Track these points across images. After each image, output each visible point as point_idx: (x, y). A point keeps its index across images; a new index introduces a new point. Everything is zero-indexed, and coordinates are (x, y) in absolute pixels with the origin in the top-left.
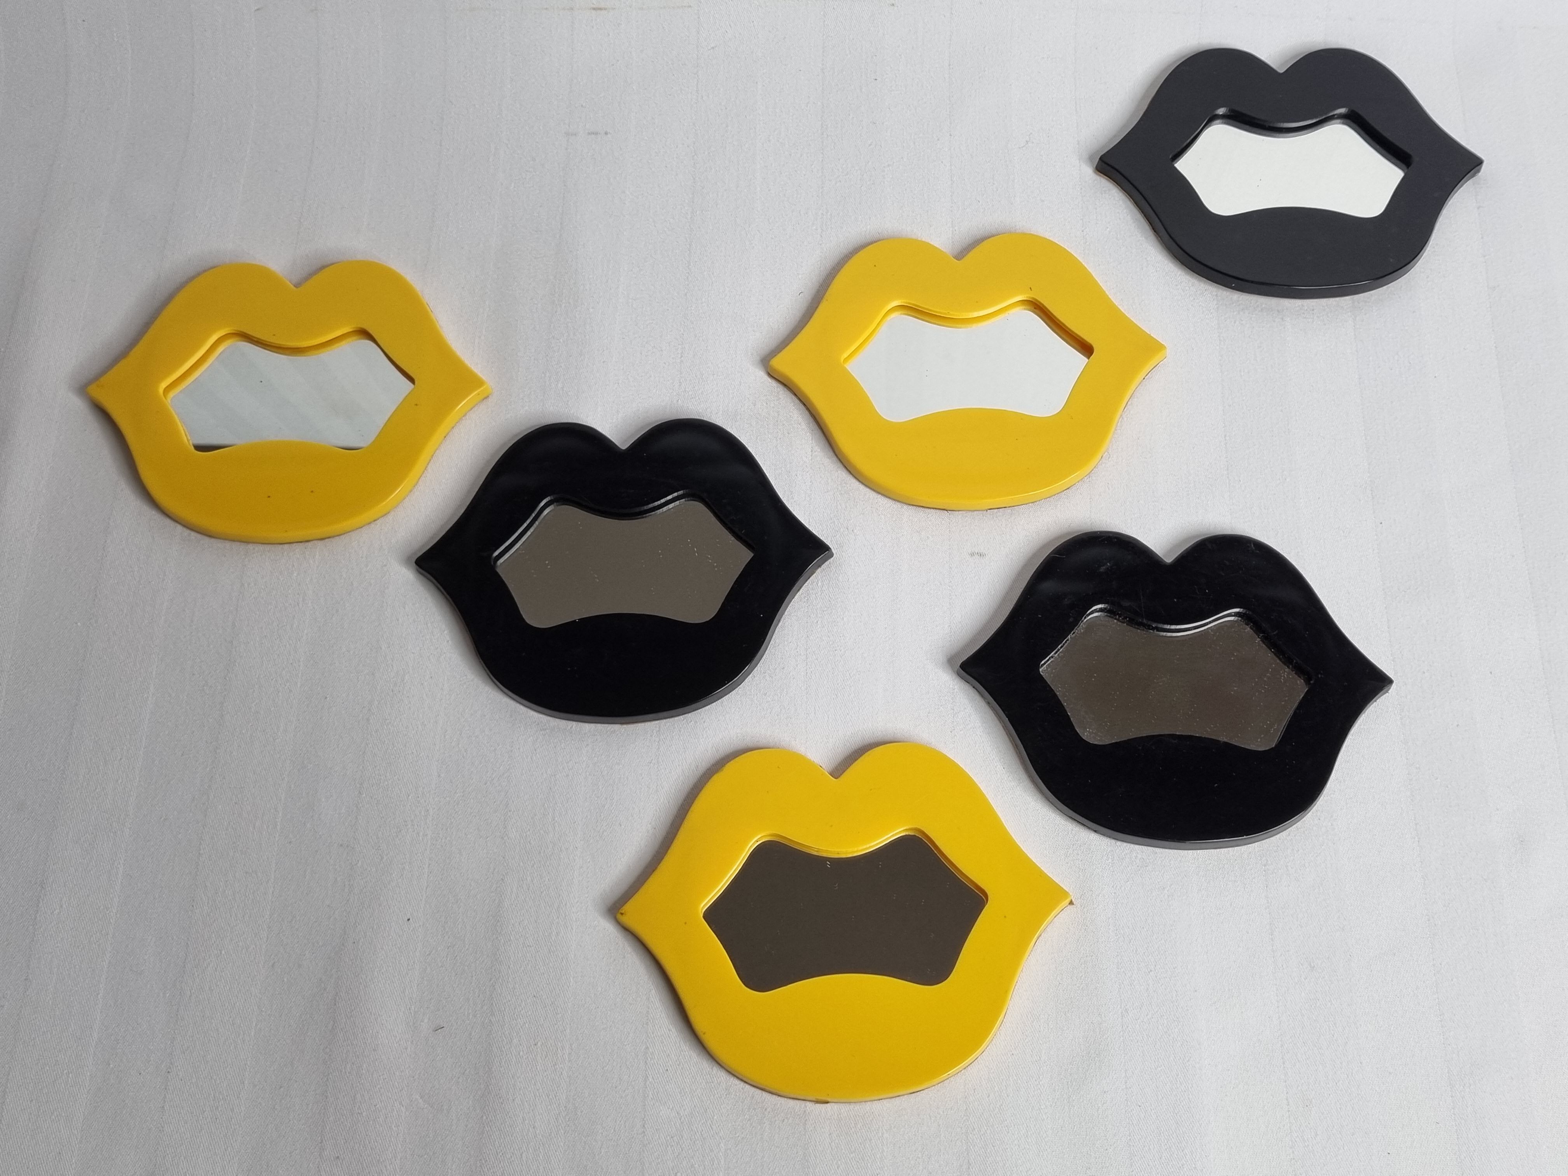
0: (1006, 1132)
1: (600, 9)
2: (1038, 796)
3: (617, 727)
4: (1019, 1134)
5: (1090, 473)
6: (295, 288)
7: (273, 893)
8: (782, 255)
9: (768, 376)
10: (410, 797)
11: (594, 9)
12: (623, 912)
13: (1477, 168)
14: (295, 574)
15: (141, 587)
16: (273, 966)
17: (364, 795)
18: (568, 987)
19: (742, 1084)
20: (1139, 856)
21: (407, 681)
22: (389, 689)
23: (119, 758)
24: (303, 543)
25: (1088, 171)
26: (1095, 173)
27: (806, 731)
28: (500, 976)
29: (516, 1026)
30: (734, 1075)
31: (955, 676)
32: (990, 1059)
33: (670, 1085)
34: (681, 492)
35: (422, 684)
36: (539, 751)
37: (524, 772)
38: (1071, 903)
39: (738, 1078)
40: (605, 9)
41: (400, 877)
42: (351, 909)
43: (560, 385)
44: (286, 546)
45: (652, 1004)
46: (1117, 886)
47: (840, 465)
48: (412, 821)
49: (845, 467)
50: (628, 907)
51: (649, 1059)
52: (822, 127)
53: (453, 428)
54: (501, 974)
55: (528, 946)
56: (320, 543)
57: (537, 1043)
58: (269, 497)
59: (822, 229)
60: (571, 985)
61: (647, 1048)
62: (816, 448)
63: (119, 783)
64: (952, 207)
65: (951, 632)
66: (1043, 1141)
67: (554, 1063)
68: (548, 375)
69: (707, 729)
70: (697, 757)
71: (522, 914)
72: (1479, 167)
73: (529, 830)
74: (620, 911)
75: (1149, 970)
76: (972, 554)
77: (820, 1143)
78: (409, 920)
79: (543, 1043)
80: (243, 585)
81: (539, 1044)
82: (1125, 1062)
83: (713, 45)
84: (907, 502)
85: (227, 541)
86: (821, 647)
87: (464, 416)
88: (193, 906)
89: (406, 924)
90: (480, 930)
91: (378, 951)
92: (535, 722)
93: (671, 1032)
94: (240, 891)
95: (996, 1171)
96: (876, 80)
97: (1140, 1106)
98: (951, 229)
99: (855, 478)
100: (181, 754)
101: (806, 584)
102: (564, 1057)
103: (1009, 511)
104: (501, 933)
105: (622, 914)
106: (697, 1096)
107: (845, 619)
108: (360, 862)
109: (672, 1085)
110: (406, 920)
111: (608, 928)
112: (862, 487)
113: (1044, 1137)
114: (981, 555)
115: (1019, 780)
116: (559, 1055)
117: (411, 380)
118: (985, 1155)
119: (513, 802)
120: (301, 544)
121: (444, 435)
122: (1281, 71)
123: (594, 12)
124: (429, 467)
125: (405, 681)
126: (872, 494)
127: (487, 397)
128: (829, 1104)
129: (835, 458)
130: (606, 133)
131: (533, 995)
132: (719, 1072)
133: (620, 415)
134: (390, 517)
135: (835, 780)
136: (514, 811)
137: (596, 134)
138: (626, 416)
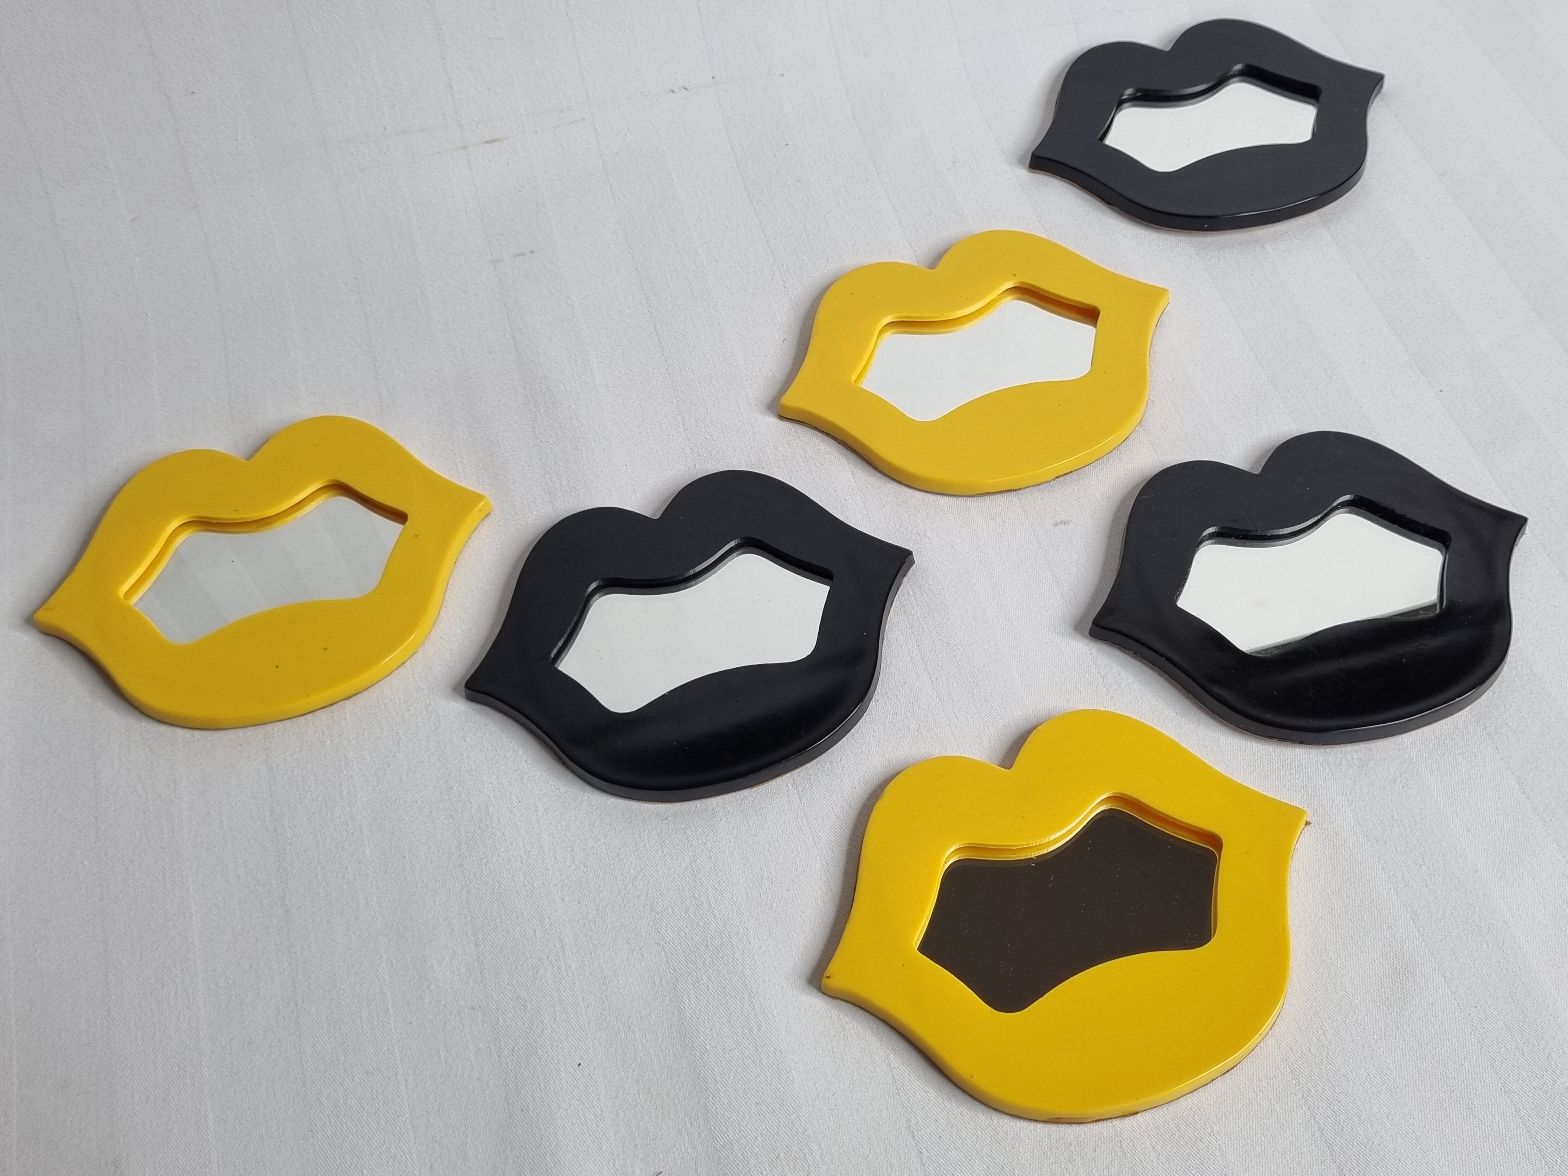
0: (1345, 1083)
1: (493, 141)
2: (1224, 729)
3: (746, 792)
4: (1361, 1080)
5: (1140, 422)
6: (247, 462)
7: (406, 1086)
8: (752, 312)
9: (780, 419)
10: (537, 932)
11: (487, 142)
12: (828, 975)
13: (1380, 84)
14: (329, 742)
15: (150, 804)
16: (431, 1168)
17: (482, 946)
18: (793, 1082)
19: (1032, 1125)
20: (1356, 757)
21: (493, 814)
22: (475, 827)
23: (174, 992)
24: (328, 708)
25: (1024, 173)
26: (1030, 172)
27: (954, 738)
28: (708, 1094)
29: (747, 1144)
30: (1019, 1117)
31: (1087, 641)
32: (1294, 1010)
33: (950, 1153)
34: (732, 544)
35: (511, 812)
36: (667, 841)
37: (659, 869)
38: (1307, 823)
39: (1025, 1119)
40: (499, 140)
41: (554, 1021)
42: (507, 1075)
43: (564, 483)
44: (309, 717)
45: (895, 1070)
46: (1346, 793)
47: (886, 479)
48: (548, 957)
49: (893, 479)
50: (833, 968)
51: (916, 1132)
52: (749, 196)
53: (461, 552)
54: (709, 1092)
55: (730, 1051)
56: (347, 702)
57: (779, 1155)
58: (277, 667)
59: (783, 281)
60: (794, 1078)
61: (908, 1120)
62: (856, 470)
63: (182, 1020)
64: (904, 232)
65: (1066, 601)
66: (1390, 1078)
67: (807, 1172)
68: (547, 477)
69: (847, 766)
70: (846, 797)
71: (710, 1018)
72: (1381, 82)
73: (687, 927)
74: (825, 975)
75: (1419, 865)
76: (1056, 525)
77: (1147, 1161)
78: (579, 1065)
79: (785, 1154)
80: (271, 768)
81: (781, 1155)
82: (1439, 966)
83: (615, 152)
84: (971, 494)
85: (239, 730)
86: (937, 651)
87: (469, 539)
88: (312, 1131)
89: (577, 1070)
90: (668, 1051)
91: (555, 1111)
92: (653, 814)
93: (928, 1094)
94: (365, 1096)
95: (1354, 1128)
96: (787, 144)
97: (1476, 1007)
98: (911, 251)
99: (906, 485)
100: (248, 967)
101: (897, 597)
102: (816, 1160)
103: (1074, 476)
104: (693, 1046)
105: (828, 977)
106: (986, 1156)
107: (951, 619)
108: (501, 1020)
109: (953, 1152)
110: (577, 1066)
111: (816, 1003)
112: (917, 493)
113: (1388, 1074)
114: (1064, 523)
115: (1198, 720)
116: (809, 1161)
117: (400, 517)
118: (1335, 1115)
119: (657, 903)
120: (326, 709)
121: (454, 561)
122: (1168, 49)
123: (488, 146)
124: (447, 596)
125: (491, 814)
126: (931, 497)
127: (488, 515)
128: (1138, 1115)
129: (879, 475)
130: (532, 252)
131: (754, 1103)
132: (1001, 1120)
133: (638, 495)
134: (419, 655)
135: (1008, 770)
136: (662, 912)
137: (523, 255)
138: (645, 493)
